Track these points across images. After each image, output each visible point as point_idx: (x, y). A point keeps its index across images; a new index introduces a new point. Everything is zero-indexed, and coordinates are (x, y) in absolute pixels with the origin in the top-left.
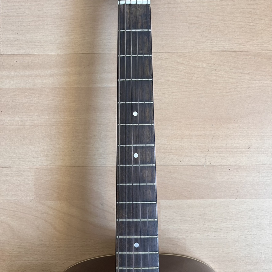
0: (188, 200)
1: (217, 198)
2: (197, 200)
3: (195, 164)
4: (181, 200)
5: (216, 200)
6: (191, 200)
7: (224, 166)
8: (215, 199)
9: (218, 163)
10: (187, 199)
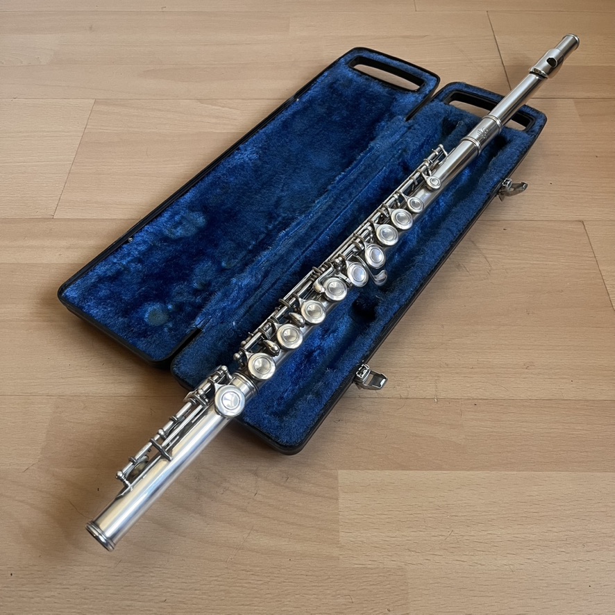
0: (404, 472)
1: (472, 469)
2: (425, 472)
4: (387, 472)
5: (472, 472)
6: (411, 472)
7: (481, 401)
8: (468, 470)
9: (465, 395)
10: (403, 470)
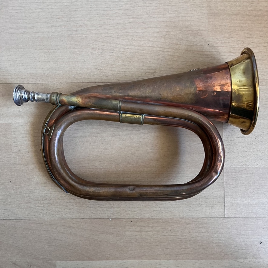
3: (99, 217)
